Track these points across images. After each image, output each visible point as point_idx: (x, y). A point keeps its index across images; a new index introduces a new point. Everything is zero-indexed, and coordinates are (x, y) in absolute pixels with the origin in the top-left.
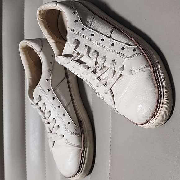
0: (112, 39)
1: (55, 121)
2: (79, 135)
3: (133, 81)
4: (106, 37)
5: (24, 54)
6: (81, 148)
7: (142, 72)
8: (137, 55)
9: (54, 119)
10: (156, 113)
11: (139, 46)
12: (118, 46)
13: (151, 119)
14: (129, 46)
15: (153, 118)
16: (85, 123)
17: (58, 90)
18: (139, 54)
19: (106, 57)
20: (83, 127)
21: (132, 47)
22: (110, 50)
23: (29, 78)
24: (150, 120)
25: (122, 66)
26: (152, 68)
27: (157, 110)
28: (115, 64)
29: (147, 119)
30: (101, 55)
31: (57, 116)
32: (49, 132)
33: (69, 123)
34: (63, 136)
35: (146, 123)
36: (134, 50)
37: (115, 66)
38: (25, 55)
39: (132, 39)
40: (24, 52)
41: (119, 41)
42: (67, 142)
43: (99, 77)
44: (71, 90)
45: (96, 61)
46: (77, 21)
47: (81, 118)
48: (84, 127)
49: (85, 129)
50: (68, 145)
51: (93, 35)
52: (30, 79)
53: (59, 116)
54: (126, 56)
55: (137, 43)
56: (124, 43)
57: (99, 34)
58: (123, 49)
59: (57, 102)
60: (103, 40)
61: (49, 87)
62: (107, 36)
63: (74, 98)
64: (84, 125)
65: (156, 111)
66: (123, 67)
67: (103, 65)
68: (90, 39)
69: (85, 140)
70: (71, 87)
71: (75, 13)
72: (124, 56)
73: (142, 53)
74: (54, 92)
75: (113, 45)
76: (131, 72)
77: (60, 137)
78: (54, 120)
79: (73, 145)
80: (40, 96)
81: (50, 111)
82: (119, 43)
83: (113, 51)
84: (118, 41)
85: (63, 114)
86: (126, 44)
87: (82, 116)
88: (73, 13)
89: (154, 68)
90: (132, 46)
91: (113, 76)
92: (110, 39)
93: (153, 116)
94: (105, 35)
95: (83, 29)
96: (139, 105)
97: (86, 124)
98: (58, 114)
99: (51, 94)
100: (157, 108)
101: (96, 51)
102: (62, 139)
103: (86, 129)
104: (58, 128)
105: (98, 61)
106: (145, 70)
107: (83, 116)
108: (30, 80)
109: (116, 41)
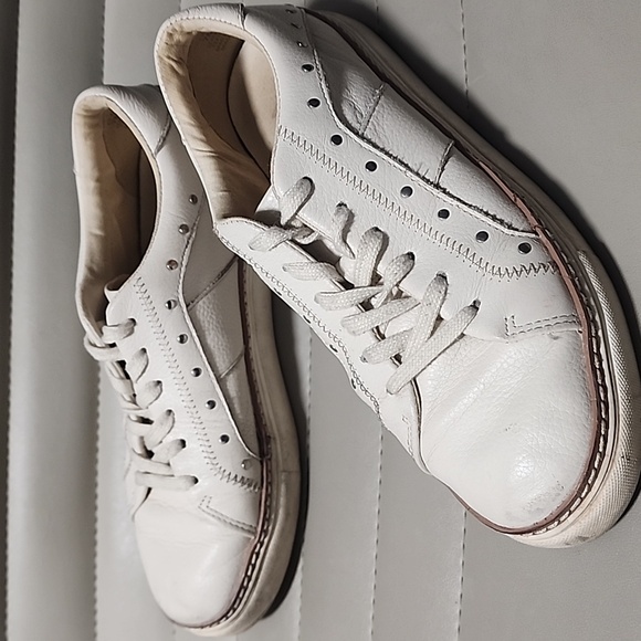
0: (444, 191)
1: (174, 422)
2: (255, 487)
3: (505, 365)
4: (422, 182)
5: (86, 136)
6: (254, 534)
7: (547, 340)
8: (532, 271)
9: (170, 411)
10: (576, 503)
11: (542, 236)
12: (465, 222)
13: (556, 518)
14: (506, 230)
15: (564, 517)
16: (278, 442)
17: (204, 308)
18: (542, 269)
19: (413, 258)
20: (270, 459)
21: (517, 233)
22: (433, 232)
23: (91, 234)
24: (553, 521)
25: (471, 303)
26: (584, 328)
27: (586, 490)
28: (446, 293)
29: (540, 519)
30: (396, 249)
31: (185, 404)
32: (140, 452)
33: (225, 439)
34: (196, 481)
35: (533, 530)
36: (524, 248)
37: (444, 299)
38: (89, 143)
39: (519, 201)
40: (88, 131)
41: (470, 206)
42: (204, 507)
43: (377, 328)
44: (249, 309)
45: (375, 269)
46: (314, 103)
47: (268, 424)
48: (274, 457)
49: (277, 466)
50: (206, 515)
51: (371, 166)
52: (96, 236)
53: (191, 405)
54: (489, 268)
55: (538, 221)
56: (487, 214)
57: (396, 164)
58: (483, 236)
59: (193, 355)
60: (407, 191)
61: (172, 295)
62: (423, 178)
63: (253, 343)
64: (274, 452)
65: (578, 494)
66: (475, 306)
67: (397, 285)
68: (358, 183)
69: (270, 507)
70: (247, 299)
71: (309, 68)
72: (483, 265)
73: (554, 264)
74: (187, 317)
75: (444, 214)
76: (505, 333)
77: (183, 483)
78: (170, 417)
79: (228, 521)
80: (133, 320)
81: (159, 382)
82: (470, 211)
83: (444, 239)
84: (466, 204)
85: (209, 403)
86: (494, 218)
87: (272, 417)
88: (304, 67)
89: (593, 332)
90: (517, 230)
91: (432, 333)
92: (435, 191)
93: (566, 509)
94: (417, 174)
95: (337, 140)
96: (521, 462)
97: (283, 449)
98: (189, 398)
99: (177, 321)
100: (585, 483)
101: (377, 229)
102: (187, 490)
103: (281, 468)
104: (179, 450)
105: (381, 270)
106: (556, 332)
107: (275, 415)
108: (93, 240)
109: (458, 203)
